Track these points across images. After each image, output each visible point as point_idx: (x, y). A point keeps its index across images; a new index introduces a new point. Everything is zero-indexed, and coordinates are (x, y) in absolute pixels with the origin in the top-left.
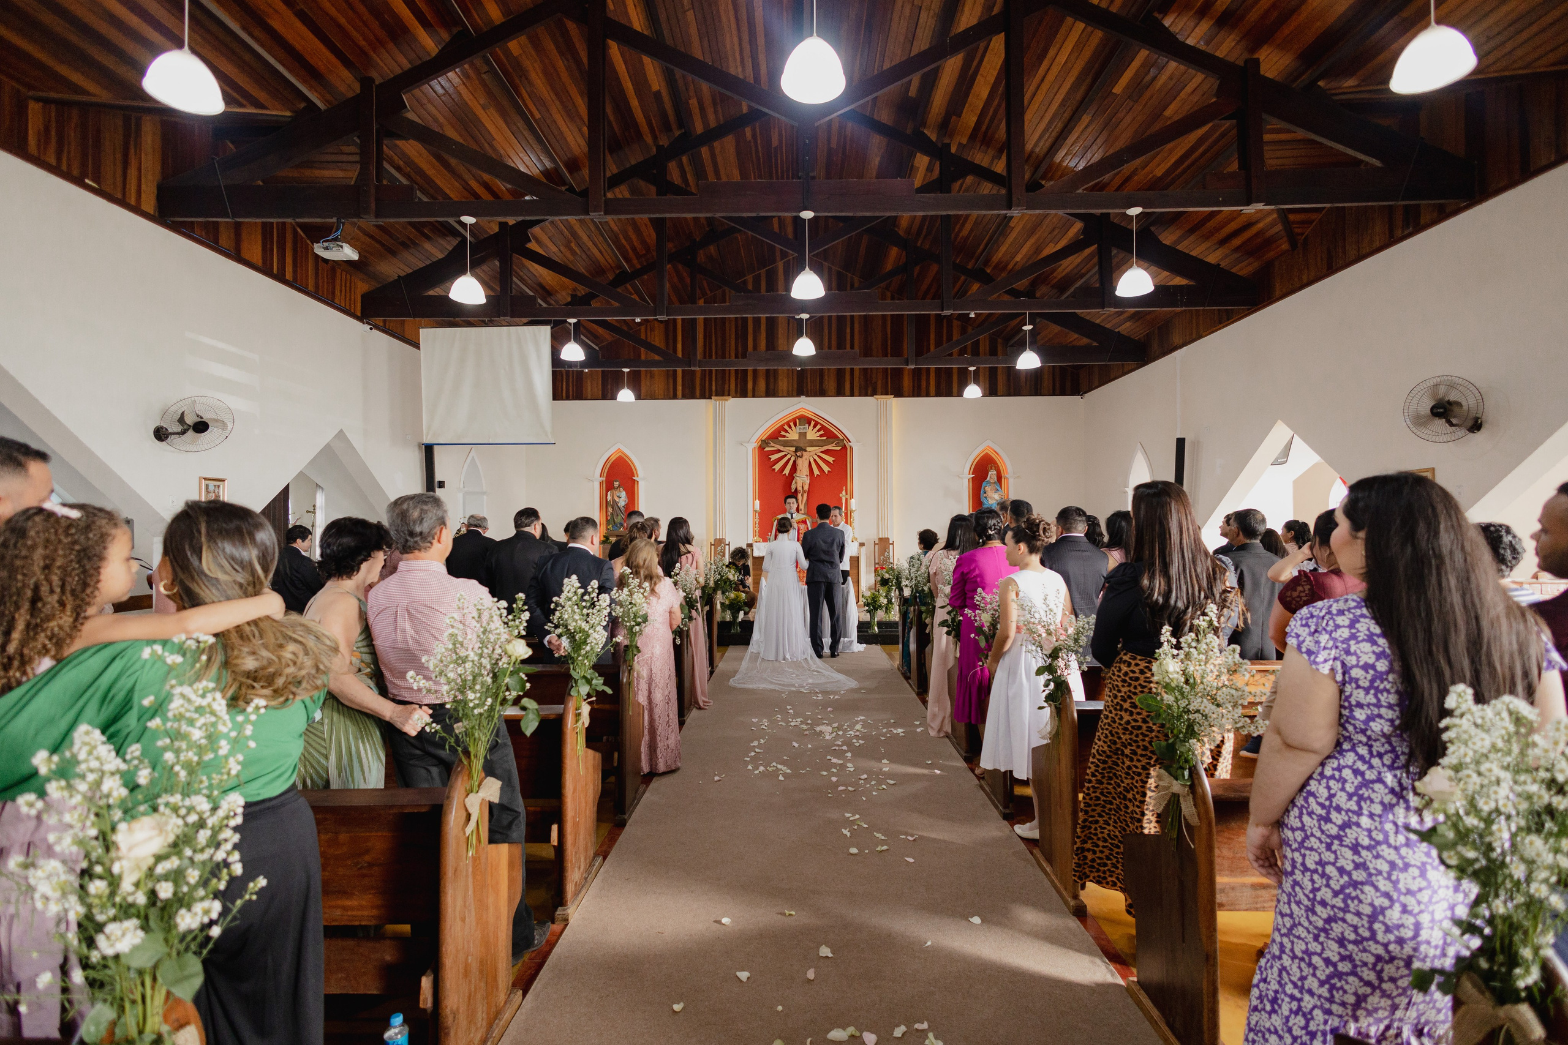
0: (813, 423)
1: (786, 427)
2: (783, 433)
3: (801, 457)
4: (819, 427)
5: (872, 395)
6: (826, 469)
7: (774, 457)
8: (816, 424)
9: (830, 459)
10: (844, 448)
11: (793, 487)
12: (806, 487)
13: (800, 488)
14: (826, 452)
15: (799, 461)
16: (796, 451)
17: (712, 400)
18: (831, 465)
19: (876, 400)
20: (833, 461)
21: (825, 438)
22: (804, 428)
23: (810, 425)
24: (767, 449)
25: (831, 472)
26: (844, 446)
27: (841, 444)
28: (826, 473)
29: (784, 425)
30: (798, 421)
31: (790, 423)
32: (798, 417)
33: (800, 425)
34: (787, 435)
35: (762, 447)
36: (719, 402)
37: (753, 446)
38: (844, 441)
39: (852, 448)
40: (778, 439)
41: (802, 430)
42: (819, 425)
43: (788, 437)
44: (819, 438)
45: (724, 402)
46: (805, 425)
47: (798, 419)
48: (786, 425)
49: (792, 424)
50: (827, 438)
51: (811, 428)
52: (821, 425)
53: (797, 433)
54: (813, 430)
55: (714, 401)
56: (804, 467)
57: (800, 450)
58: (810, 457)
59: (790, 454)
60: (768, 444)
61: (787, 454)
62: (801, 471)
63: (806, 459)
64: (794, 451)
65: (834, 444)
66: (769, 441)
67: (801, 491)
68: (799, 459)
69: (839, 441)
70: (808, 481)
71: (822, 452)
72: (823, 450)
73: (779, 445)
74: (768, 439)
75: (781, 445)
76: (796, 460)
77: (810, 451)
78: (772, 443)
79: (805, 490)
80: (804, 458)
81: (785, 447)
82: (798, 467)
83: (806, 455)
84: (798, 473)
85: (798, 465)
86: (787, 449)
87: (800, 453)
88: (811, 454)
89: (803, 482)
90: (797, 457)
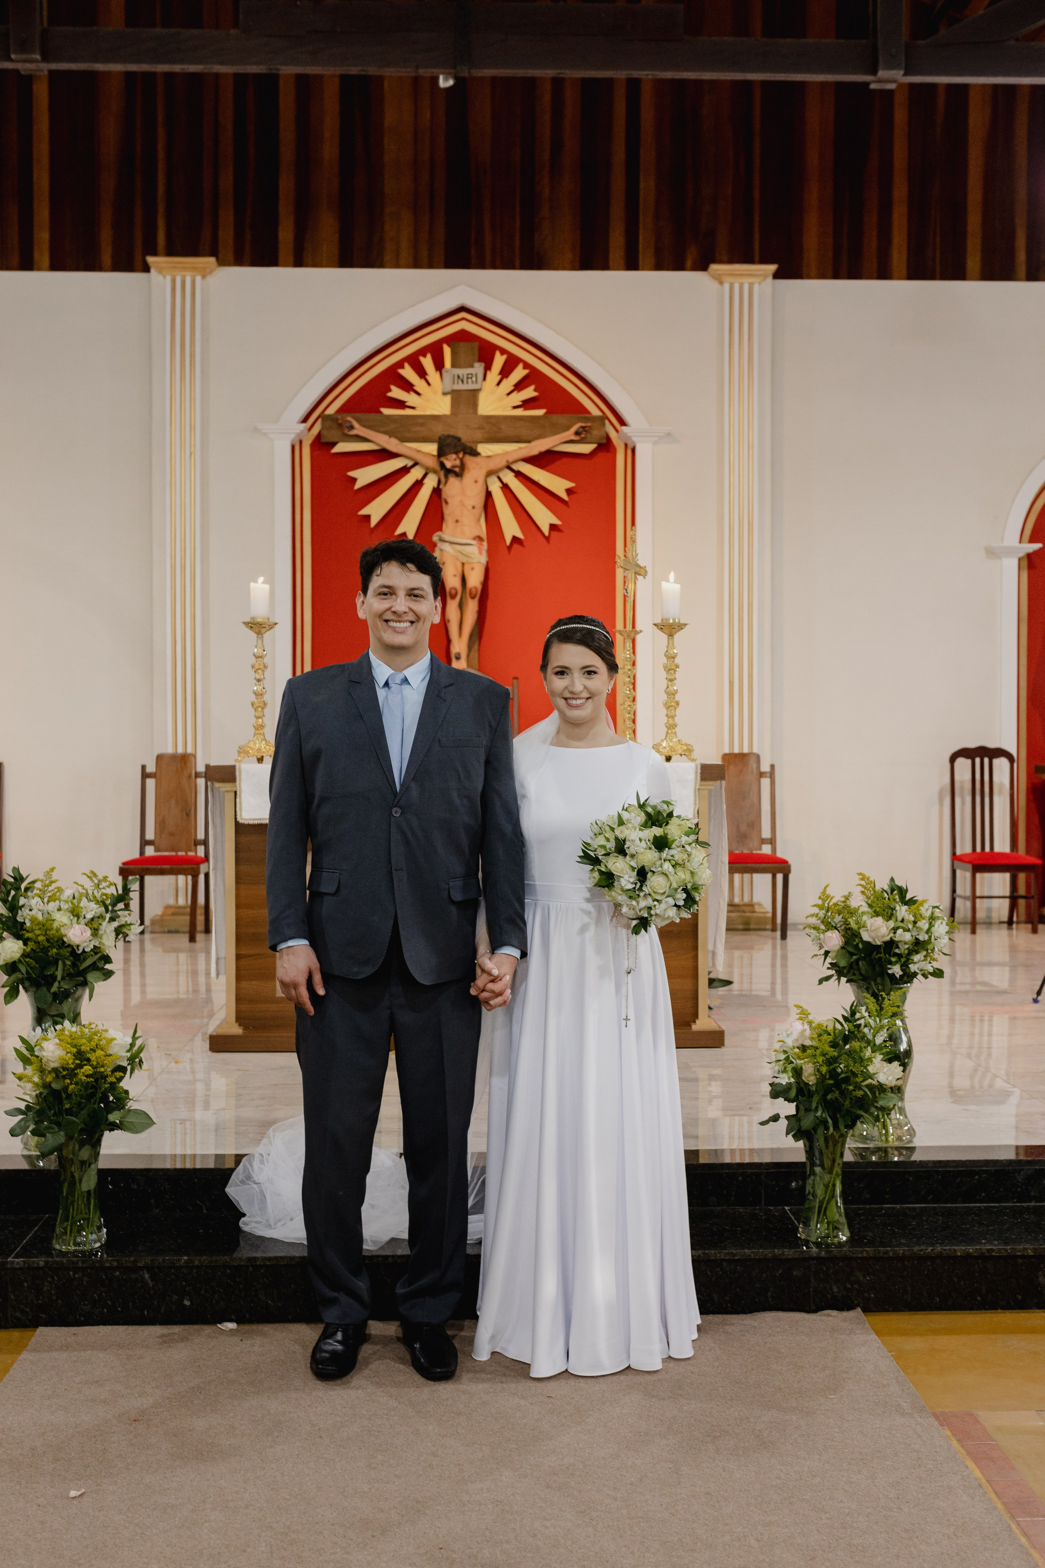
0: (499, 361)
1: (408, 372)
2: (396, 393)
3: (459, 472)
4: (519, 373)
5: (703, 266)
6: (544, 517)
7: (365, 476)
8: (511, 363)
9: (558, 485)
10: (606, 446)
12: (475, 580)
13: (453, 582)
14: (543, 460)
15: (453, 488)
16: (441, 453)
17: (153, 270)
18: (559, 503)
19: (715, 285)
20: (569, 491)
21: (541, 412)
22: (470, 376)
23: (488, 367)
24: (342, 447)
25: (562, 528)
26: (604, 441)
27: (596, 433)
28: (546, 531)
29: (400, 364)
30: (447, 351)
31: (422, 359)
32: (450, 340)
33: (454, 365)
34: (409, 398)
35: (323, 440)
36: (178, 280)
37: (293, 436)
38: (604, 425)
39: (633, 450)
40: (381, 412)
41: (462, 381)
42: (521, 366)
43: (413, 408)
44: (520, 412)
45: (198, 279)
46: (472, 366)
47: (449, 345)
48: (406, 365)
49: (427, 362)
50: (546, 413)
51: (494, 374)
52: (527, 365)
53: (445, 394)
54: (499, 384)
55: (160, 278)
56: (470, 507)
57: (456, 453)
58: (489, 474)
59: (423, 466)
60: (346, 431)
61: (410, 463)
62: (457, 521)
63: (476, 482)
64: (435, 453)
65: (570, 434)
66: (349, 419)
67: (456, 593)
68: (452, 480)
69: (589, 424)
70: (483, 559)
71: (530, 460)
72: (535, 452)
73: (385, 433)
74: (344, 415)
75: (390, 434)
76: (441, 487)
77: (490, 454)
78: (356, 424)
79: (471, 590)
80: (468, 477)
81: (403, 440)
82: (447, 510)
83: (475, 469)
84: (448, 531)
85: (447, 503)
86: (410, 448)
87: (455, 460)
88: (493, 465)
89: (464, 561)
90: (446, 477)
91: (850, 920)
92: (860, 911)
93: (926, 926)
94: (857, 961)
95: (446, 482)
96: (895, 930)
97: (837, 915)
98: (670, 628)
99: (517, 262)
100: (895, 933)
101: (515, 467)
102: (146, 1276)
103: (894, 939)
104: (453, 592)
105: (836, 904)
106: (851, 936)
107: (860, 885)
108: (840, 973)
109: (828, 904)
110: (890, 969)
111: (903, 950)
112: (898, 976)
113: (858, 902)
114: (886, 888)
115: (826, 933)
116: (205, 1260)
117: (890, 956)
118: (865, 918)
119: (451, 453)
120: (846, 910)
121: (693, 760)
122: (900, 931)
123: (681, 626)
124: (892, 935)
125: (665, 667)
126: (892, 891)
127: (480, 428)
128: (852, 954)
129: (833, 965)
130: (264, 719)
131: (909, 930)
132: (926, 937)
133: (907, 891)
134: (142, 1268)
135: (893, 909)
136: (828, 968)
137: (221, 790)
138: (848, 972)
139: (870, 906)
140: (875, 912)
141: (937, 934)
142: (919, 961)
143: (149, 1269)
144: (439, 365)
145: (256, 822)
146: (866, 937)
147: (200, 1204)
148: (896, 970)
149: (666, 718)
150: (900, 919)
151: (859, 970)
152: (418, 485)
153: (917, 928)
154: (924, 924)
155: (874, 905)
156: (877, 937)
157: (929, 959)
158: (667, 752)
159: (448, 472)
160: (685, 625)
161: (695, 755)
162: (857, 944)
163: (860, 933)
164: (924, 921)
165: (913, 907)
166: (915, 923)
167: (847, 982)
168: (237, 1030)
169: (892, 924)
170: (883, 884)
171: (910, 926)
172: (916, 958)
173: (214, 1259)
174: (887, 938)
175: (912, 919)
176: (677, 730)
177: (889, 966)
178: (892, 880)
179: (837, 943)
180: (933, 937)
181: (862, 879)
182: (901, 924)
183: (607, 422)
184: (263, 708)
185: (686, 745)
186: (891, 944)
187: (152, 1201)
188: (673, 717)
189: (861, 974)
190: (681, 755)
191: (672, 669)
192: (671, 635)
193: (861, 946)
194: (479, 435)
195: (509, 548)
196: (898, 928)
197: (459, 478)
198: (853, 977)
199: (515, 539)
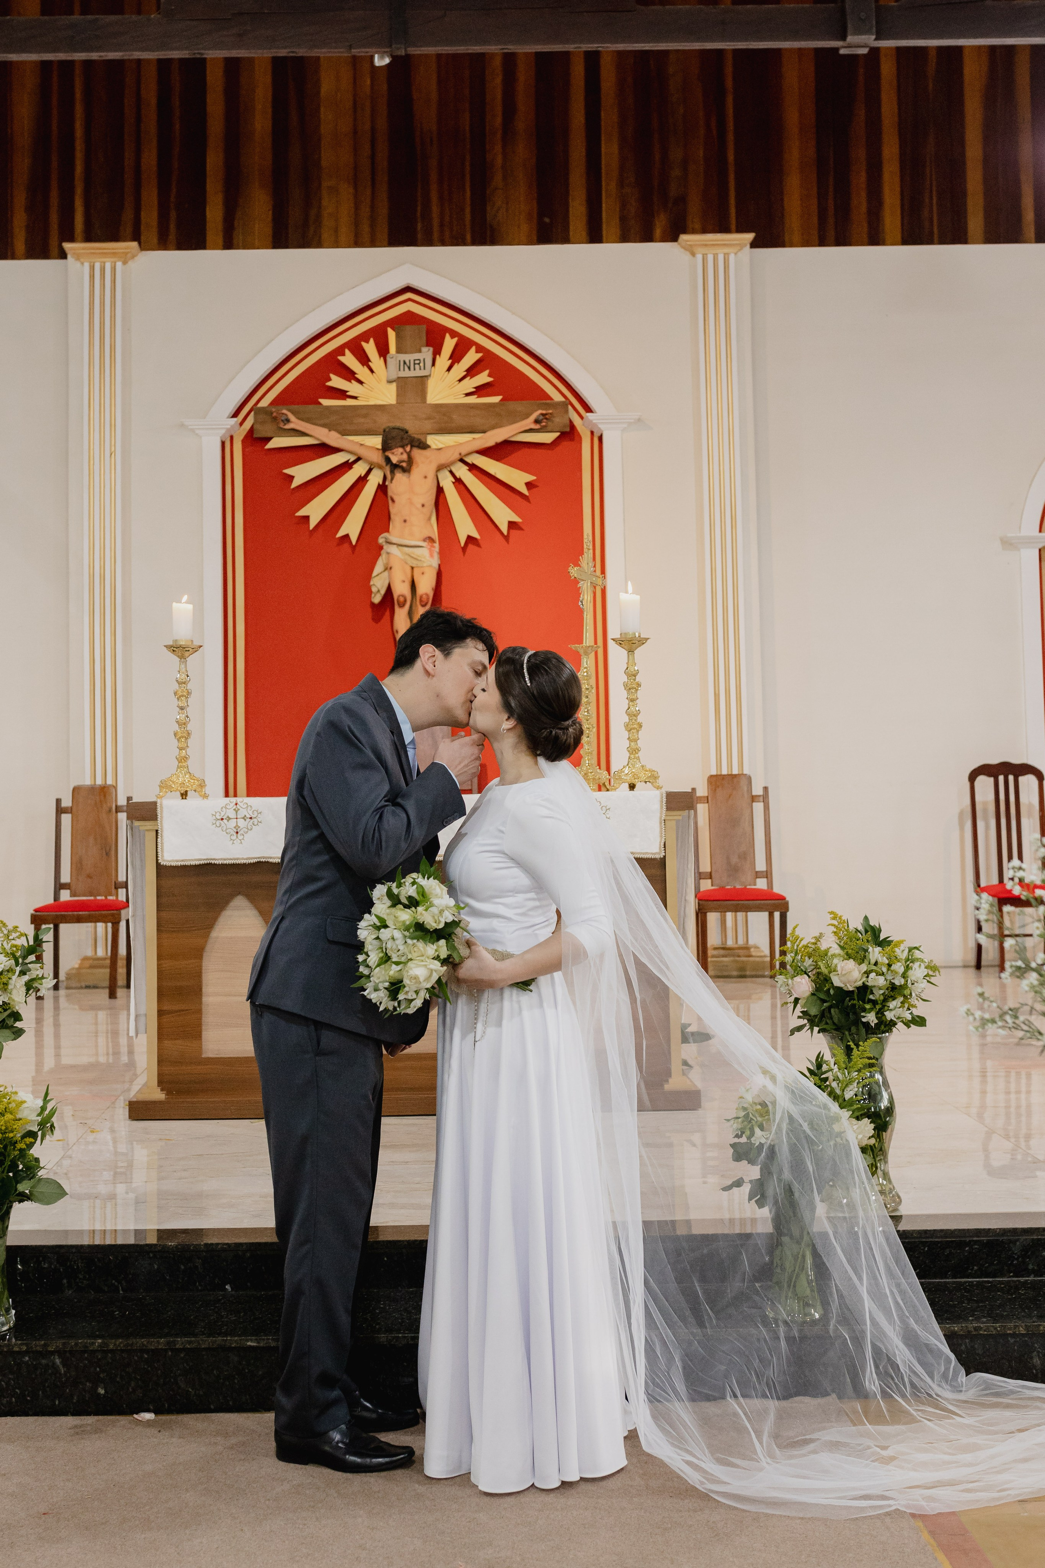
0: (449, 344)
1: (349, 360)
2: (336, 382)
3: (406, 468)
4: (472, 357)
5: (671, 237)
6: (502, 514)
7: (302, 473)
8: (462, 347)
9: (517, 478)
10: (569, 434)
11: (378, 585)
12: (426, 586)
13: (401, 589)
15: (399, 485)
16: (386, 447)
17: (69, 256)
18: (518, 498)
19: (687, 256)
20: (529, 485)
21: (496, 399)
22: (417, 362)
23: (437, 352)
24: (277, 442)
25: (521, 525)
26: (568, 429)
27: (557, 420)
28: (504, 528)
29: (340, 351)
30: (392, 335)
31: (364, 344)
32: (395, 323)
33: (399, 350)
34: (351, 388)
35: (255, 436)
36: (97, 266)
37: (223, 431)
38: (567, 411)
39: (600, 439)
40: (320, 404)
41: (409, 368)
42: (473, 349)
43: (355, 398)
44: (473, 400)
45: (119, 265)
46: (420, 351)
47: (393, 329)
48: (347, 351)
49: (370, 348)
50: (501, 400)
51: (443, 360)
52: (480, 348)
53: (390, 382)
54: (449, 369)
55: (78, 264)
56: (419, 506)
57: (403, 447)
58: (440, 468)
59: (367, 461)
60: (281, 425)
61: (352, 458)
62: (405, 521)
63: (426, 477)
64: (380, 447)
65: (529, 423)
66: (285, 411)
67: (405, 601)
68: (399, 476)
69: (550, 411)
70: (435, 562)
71: (485, 452)
72: (491, 443)
73: (324, 426)
74: (280, 407)
75: (330, 427)
76: (387, 483)
77: (441, 446)
78: (292, 417)
79: (421, 597)
80: (416, 472)
81: (344, 433)
82: (393, 509)
83: (425, 463)
84: (396, 532)
85: (393, 501)
86: (352, 441)
87: (402, 454)
88: (444, 458)
89: (413, 566)
90: (392, 472)
91: (819, 963)
92: (829, 954)
93: (902, 970)
94: (830, 1008)
95: (392, 479)
96: (867, 973)
97: (807, 958)
98: (631, 643)
99: (468, 237)
100: (868, 977)
101: (469, 460)
102: (58, 1361)
103: (867, 983)
104: (402, 599)
105: (806, 947)
106: (822, 981)
107: (832, 925)
108: (813, 1022)
109: (798, 946)
110: (864, 1017)
111: (878, 996)
112: (873, 1025)
113: (830, 943)
114: (860, 928)
115: (795, 979)
116: (121, 1343)
117: (864, 1003)
118: (835, 961)
119: (397, 447)
120: (816, 953)
121: (658, 788)
122: (872, 975)
123: (642, 641)
124: (864, 979)
125: (625, 685)
126: (866, 931)
127: (429, 418)
128: (824, 1001)
129: (805, 1014)
130: (188, 750)
131: (883, 974)
132: (903, 981)
133: (880, 930)
134: (52, 1353)
135: (866, 951)
136: (799, 1017)
137: (141, 828)
138: (821, 1020)
139: (842, 948)
140: (847, 954)
141: (913, 978)
142: (895, 1008)
143: (60, 1353)
144: (383, 351)
145: (179, 864)
146: (837, 982)
147: (116, 1283)
148: (871, 1018)
149: (628, 742)
150: (873, 962)
151: (831, 1018)
152: (362, 481)
153: (892, 971)
154: (899, 968)
155: (846, 946)
156: (849, 982)
157: (906, 1005)
158: (630, 779)
159: (394, 467)
160: (647, 639)
161: (660, 782)
162: (829, 990)
163: (830, 978)
164: (899, 964)
165: (888, 949)
166: (889, 965)
167: (819, 1032)
168: (159, 1096)
169: (864, 967)
170: (856, 923)
171: (885, 970)
172: (892, 1004)
173: (130, 1342)
174: (860, 983)
175: (887, 962)
176: (640, 754)
177: (862, 1014)
178: (866, 918)
179: (807, 989)
180: (909, 981)
181: (834, 918)
182: (874, 968)
183: (570, 407)
184: (186, 739)
185: (651, 771)
186: (864, 990)
187: (65, 1281)
188: (636, 740)
189: (834, 1023)
190: (646, 782)
191: (633, 688)
192: (631, 651)
193: (832, 992)
194: (428, 425)
195: (464, 549)
196: (871, 971)
197: (406, 474)
198: (825, 1027)
199: (470, 539)
